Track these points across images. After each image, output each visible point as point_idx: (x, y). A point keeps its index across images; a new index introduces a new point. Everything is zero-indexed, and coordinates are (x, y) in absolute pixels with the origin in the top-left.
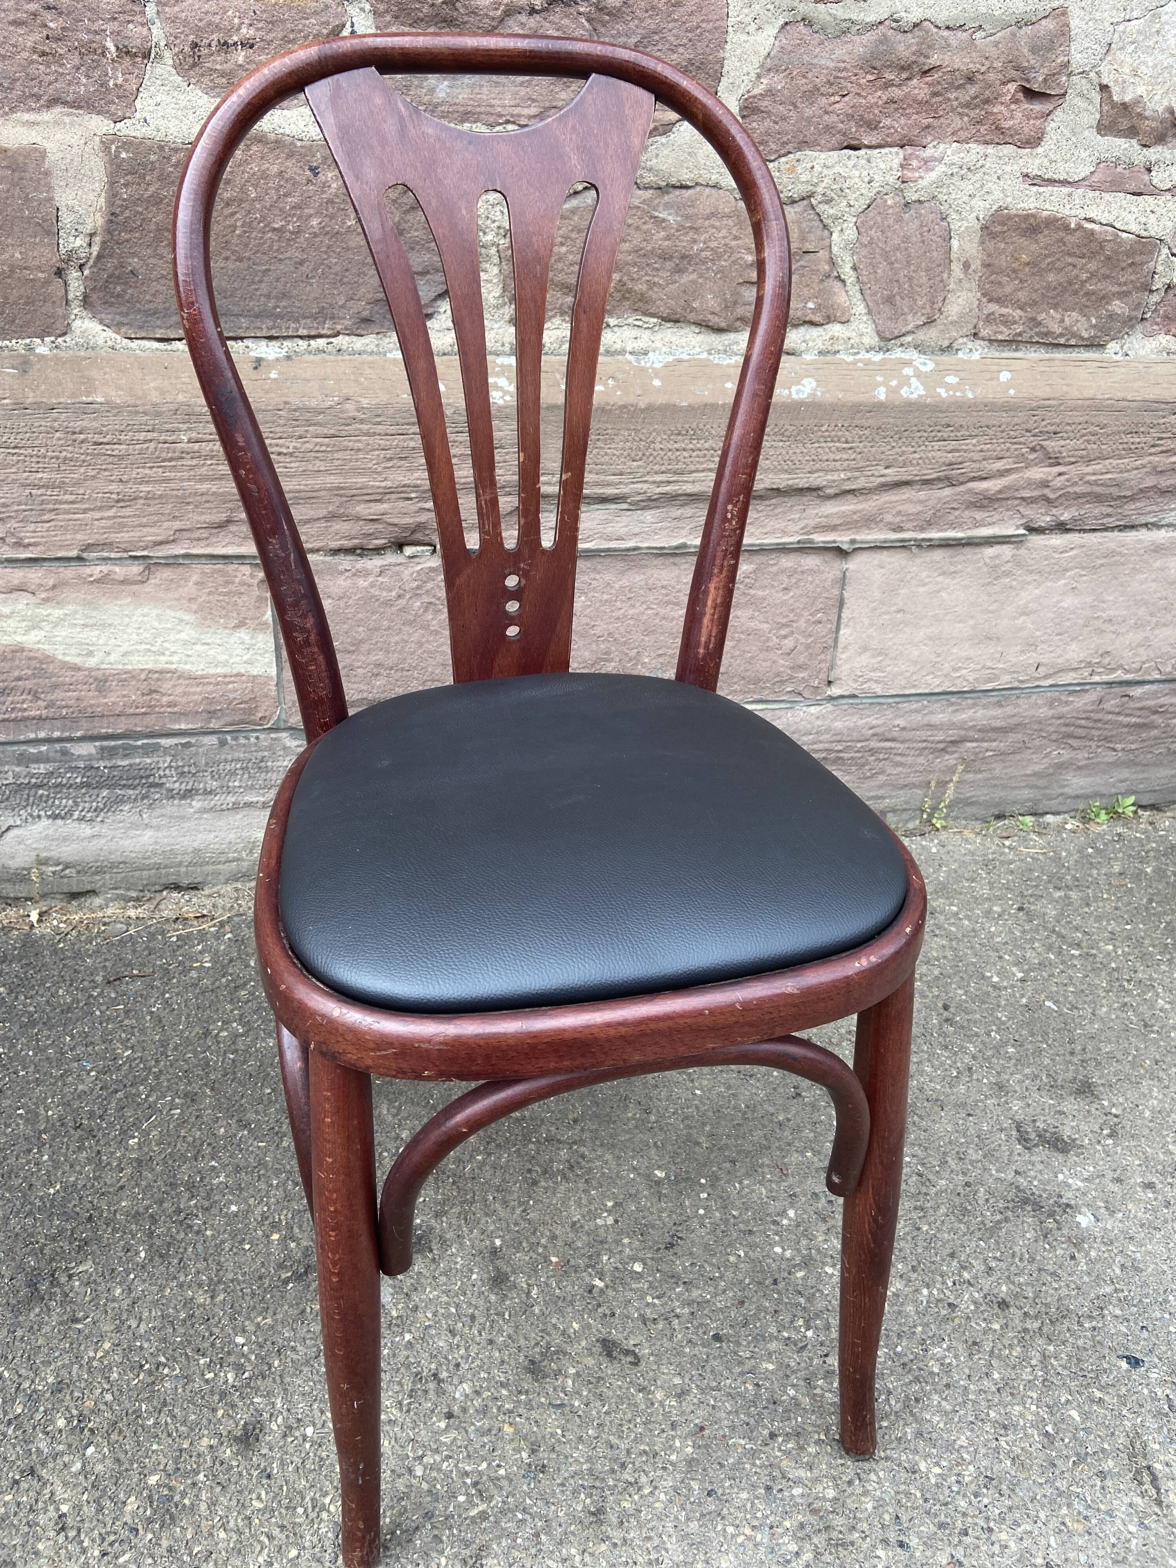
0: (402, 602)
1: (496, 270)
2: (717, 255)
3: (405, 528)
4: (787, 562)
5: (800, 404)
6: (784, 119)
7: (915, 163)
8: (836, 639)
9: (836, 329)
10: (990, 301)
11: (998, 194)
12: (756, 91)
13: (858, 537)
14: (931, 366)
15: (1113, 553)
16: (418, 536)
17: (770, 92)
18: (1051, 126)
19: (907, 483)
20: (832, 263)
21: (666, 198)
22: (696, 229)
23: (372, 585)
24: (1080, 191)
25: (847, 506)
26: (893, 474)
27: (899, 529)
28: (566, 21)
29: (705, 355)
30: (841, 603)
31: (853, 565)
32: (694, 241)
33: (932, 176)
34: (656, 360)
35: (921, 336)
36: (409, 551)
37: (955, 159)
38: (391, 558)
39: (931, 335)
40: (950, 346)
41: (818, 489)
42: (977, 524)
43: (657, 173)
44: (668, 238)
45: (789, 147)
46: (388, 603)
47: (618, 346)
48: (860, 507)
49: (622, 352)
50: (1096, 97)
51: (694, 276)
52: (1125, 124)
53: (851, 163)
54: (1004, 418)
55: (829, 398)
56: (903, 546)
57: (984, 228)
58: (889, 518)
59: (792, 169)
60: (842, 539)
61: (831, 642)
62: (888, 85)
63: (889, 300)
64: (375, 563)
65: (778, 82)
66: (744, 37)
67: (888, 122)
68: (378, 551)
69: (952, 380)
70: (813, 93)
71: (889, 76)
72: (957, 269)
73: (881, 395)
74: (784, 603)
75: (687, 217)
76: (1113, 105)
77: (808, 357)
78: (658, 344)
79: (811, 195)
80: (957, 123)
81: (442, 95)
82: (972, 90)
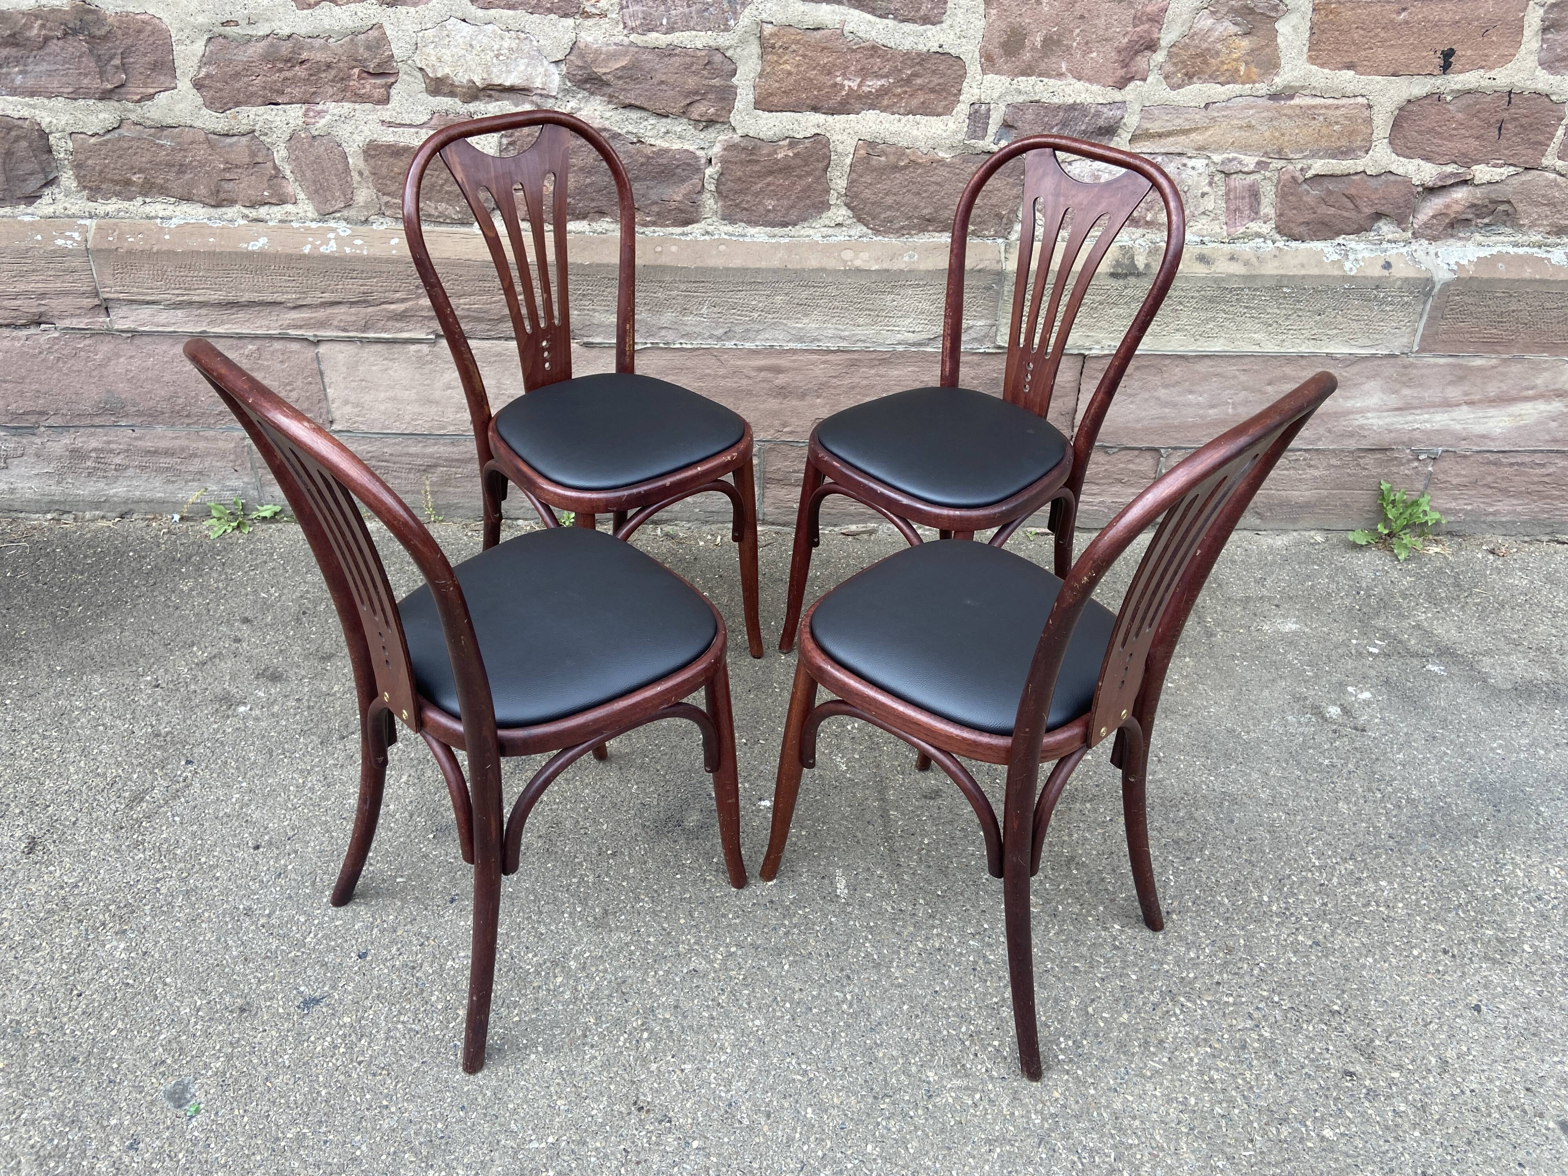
0: (43, 356)
1: (71, 172)
2: (202, 165)
3: (34, 314)
4: (278, 345)
5: (253, 253)
6: (221, 90)
7: (311, 114)
8: (326, 395)
9: (289, 207)
10: (384, 194)
11: (367, 133)
12: (201, 76)
13: (318, 333)
14: (349, 232)
15: (499, 354)
16: (43, 319)
17: (208, 76)
18: (393, 91)
19: (340, 303)
20: (275, 167)
21: (165, 133)
22: (185, 150)
23: (23, 346)
24: (424, 130)
25: (305, 314)
26: (328, 297)
27: (345, 330)
28: (75, 44)
29: (205, 221)
30: (322, 374)
31: (322, 349)
32: (186, 157)
33: (322, 122)
34: (174, 222)
35: (345, 213)
36: (43, 326)
37: (335, 111)
38: (33, 330)
39: (352, 213)
40: (367, 220)
41: (281, 303)
42: (401, 330)
43: (153, 120)
44: (167, 155)
45: (230, 105)
46: (33, 356)
47: (153, 214)
48: (313, 315)
49: (156, 217)
50: (419, 75)
51: (191, 176)
52: (446, 90)
53: (274, 113)
54: (390, 267)
55: (272, 250)
56: (350, 340)
57: (364, 152)
58: (335, 323)
59: (235, 117)
60: (309, 334)
61: (322, 396)
62: (281, 70)
63: (316, 191)
64: (25, 332)
65: (213, 70)
66: (184, 47)
67: (289, 90)
68: (25, 326)
69: (358, 242)
70: (237, 75)
71: (280, 65)
72: (354, 174)
73: (307, 250)
74: (283, 370)
75: (178, 143)
76: (432, 79)
77: (270, 224)
78: (177, 213)
79: (254, 131)
80: (331, 91)
81: (18, 83)
82: (333, 72)
